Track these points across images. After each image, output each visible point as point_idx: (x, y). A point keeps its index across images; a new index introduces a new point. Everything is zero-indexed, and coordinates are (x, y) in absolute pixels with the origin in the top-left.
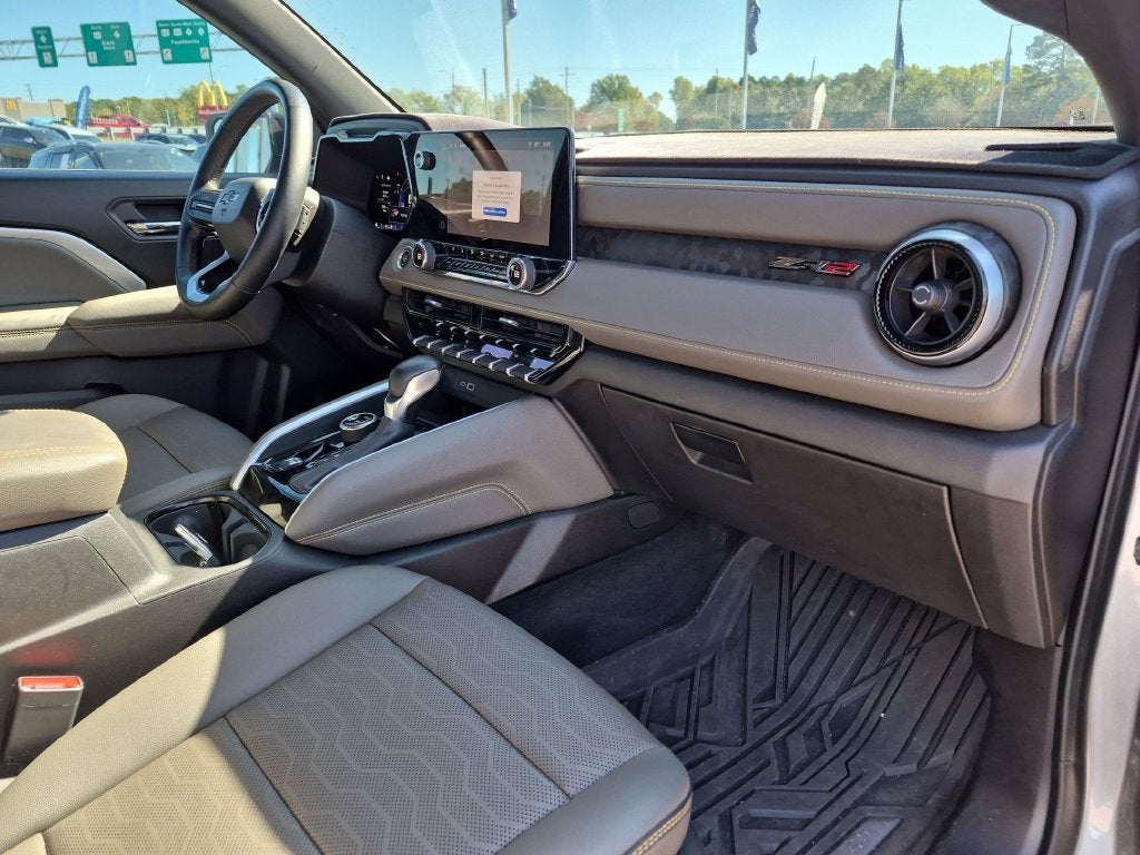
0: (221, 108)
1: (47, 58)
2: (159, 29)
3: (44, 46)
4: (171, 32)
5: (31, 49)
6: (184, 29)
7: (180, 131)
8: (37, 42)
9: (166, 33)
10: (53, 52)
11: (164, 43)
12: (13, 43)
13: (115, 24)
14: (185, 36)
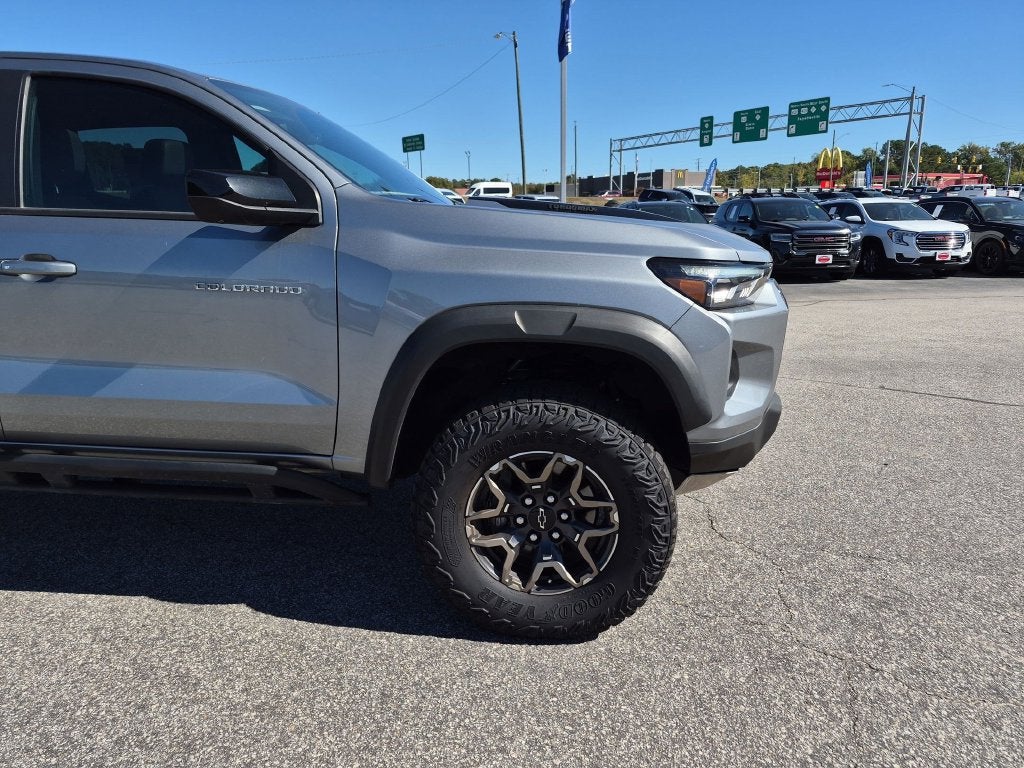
0: (835, 169)
1: (706, 140)
2: (790, 109)
3: (706, 131)
4: (799, 111)
5: (696, 134)
6: (810, 107)
7: (808, 190)
8: (702, 127)
9: (795, 112)
10: (711, 134)
11: (792, 120)
12: (687, 130)
13: (758, 109)
14: (810, 113)
